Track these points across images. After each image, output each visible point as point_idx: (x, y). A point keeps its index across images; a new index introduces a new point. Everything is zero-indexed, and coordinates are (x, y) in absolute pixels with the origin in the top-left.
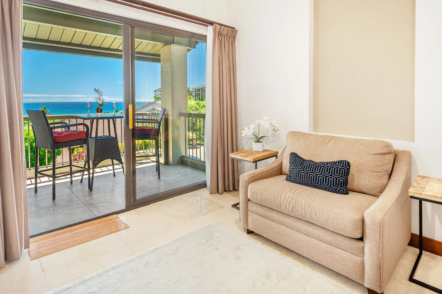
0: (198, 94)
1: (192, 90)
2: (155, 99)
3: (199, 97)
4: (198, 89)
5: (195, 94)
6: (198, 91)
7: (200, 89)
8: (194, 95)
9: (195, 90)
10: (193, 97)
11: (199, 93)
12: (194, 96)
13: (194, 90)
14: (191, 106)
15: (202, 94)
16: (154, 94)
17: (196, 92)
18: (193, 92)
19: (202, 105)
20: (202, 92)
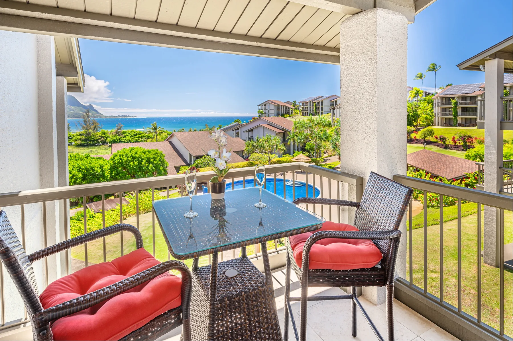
0: (305, 108)
1: (299, 104)
2: (259, 113)
3: (307, 111)
4: (305, 103)
5: (303, 108)
6: (306, 105)
7: (308, 103)
8: (301, 109)
9: (303, 103)
10: (300, 111)
11: (307, 107)
12: (302, 111)
13: (301, 104)
14: (303, 123)
15: (310, 108)
16: (258, 109)
17: (303, 106)
18: (300, 105)
19: (316, 123)
20: (310, 105)
